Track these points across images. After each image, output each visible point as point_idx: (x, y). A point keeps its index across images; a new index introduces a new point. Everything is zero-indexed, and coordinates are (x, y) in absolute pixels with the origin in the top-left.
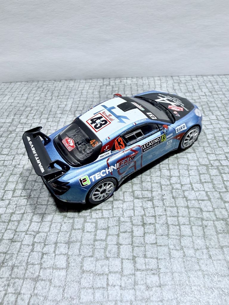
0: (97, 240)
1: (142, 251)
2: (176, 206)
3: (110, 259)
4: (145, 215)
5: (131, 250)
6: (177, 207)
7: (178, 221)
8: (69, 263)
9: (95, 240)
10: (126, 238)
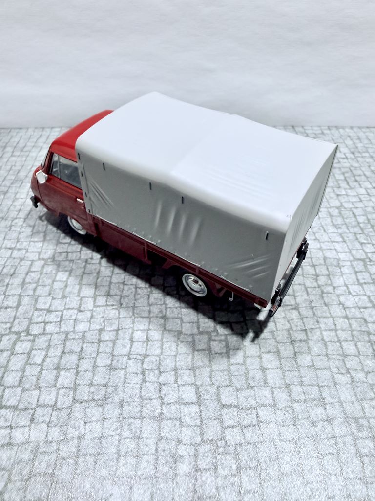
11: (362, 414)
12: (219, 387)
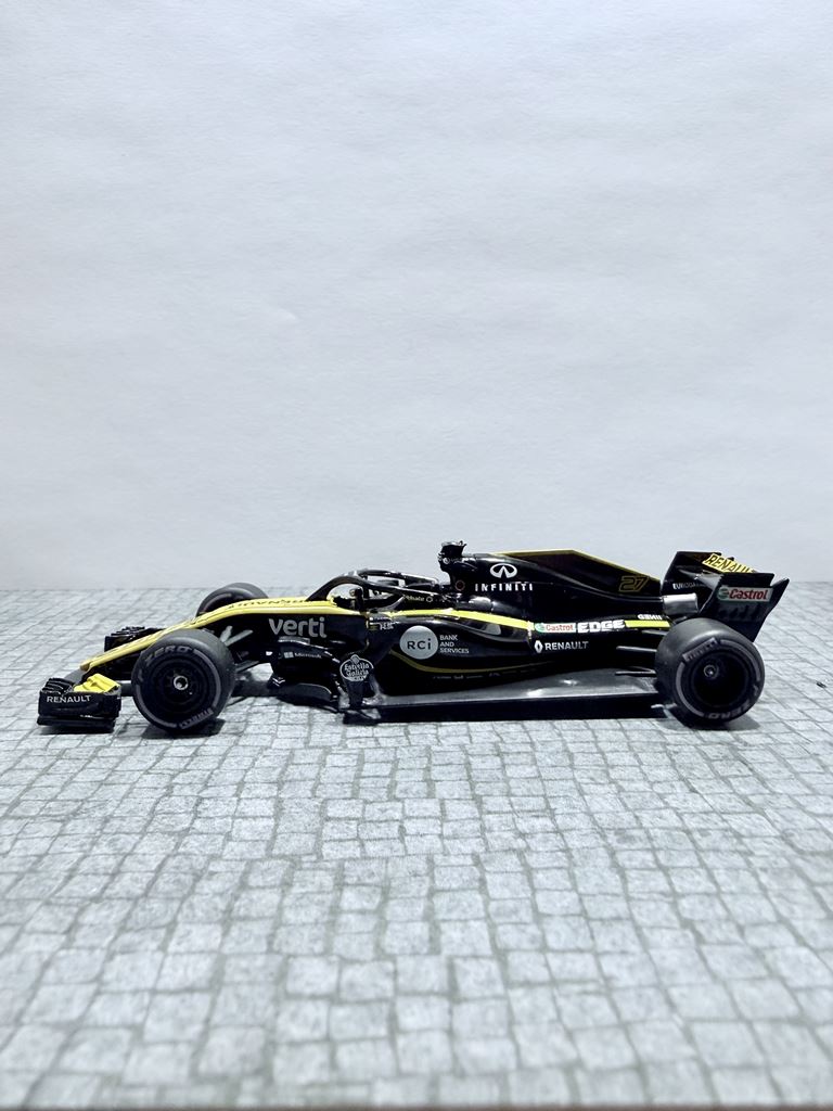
0: (364, 777)
1: (497, 788)
2: (589, 729)
3: (407, 801)
4: (502, 741)
5: (468, 787)
6: (593, 731)
7: (597, 747)
8: (283, 809)
9: (358, 777)
10: (449, 773)
11: (635, 824)
12: (327, 800)
